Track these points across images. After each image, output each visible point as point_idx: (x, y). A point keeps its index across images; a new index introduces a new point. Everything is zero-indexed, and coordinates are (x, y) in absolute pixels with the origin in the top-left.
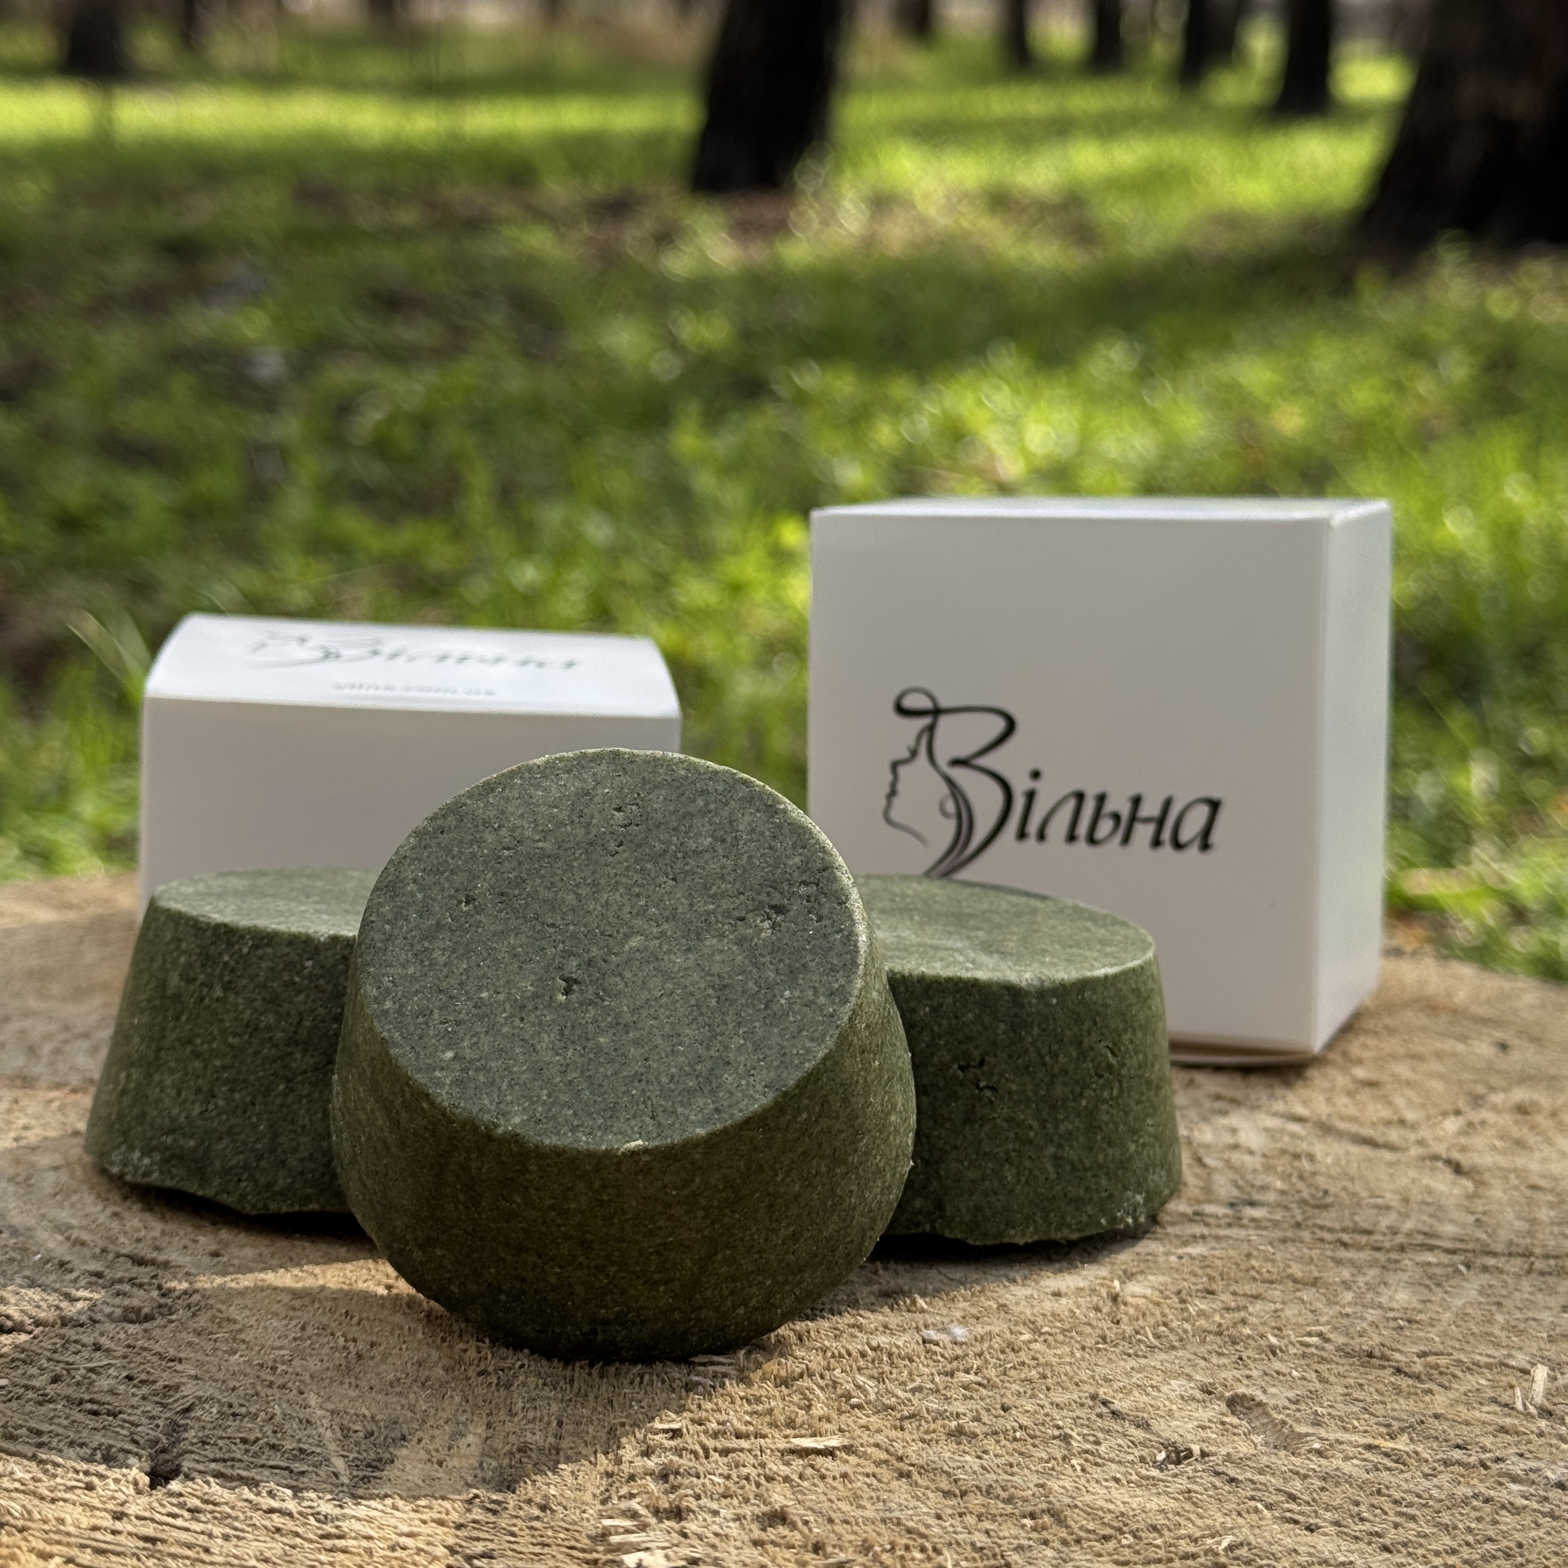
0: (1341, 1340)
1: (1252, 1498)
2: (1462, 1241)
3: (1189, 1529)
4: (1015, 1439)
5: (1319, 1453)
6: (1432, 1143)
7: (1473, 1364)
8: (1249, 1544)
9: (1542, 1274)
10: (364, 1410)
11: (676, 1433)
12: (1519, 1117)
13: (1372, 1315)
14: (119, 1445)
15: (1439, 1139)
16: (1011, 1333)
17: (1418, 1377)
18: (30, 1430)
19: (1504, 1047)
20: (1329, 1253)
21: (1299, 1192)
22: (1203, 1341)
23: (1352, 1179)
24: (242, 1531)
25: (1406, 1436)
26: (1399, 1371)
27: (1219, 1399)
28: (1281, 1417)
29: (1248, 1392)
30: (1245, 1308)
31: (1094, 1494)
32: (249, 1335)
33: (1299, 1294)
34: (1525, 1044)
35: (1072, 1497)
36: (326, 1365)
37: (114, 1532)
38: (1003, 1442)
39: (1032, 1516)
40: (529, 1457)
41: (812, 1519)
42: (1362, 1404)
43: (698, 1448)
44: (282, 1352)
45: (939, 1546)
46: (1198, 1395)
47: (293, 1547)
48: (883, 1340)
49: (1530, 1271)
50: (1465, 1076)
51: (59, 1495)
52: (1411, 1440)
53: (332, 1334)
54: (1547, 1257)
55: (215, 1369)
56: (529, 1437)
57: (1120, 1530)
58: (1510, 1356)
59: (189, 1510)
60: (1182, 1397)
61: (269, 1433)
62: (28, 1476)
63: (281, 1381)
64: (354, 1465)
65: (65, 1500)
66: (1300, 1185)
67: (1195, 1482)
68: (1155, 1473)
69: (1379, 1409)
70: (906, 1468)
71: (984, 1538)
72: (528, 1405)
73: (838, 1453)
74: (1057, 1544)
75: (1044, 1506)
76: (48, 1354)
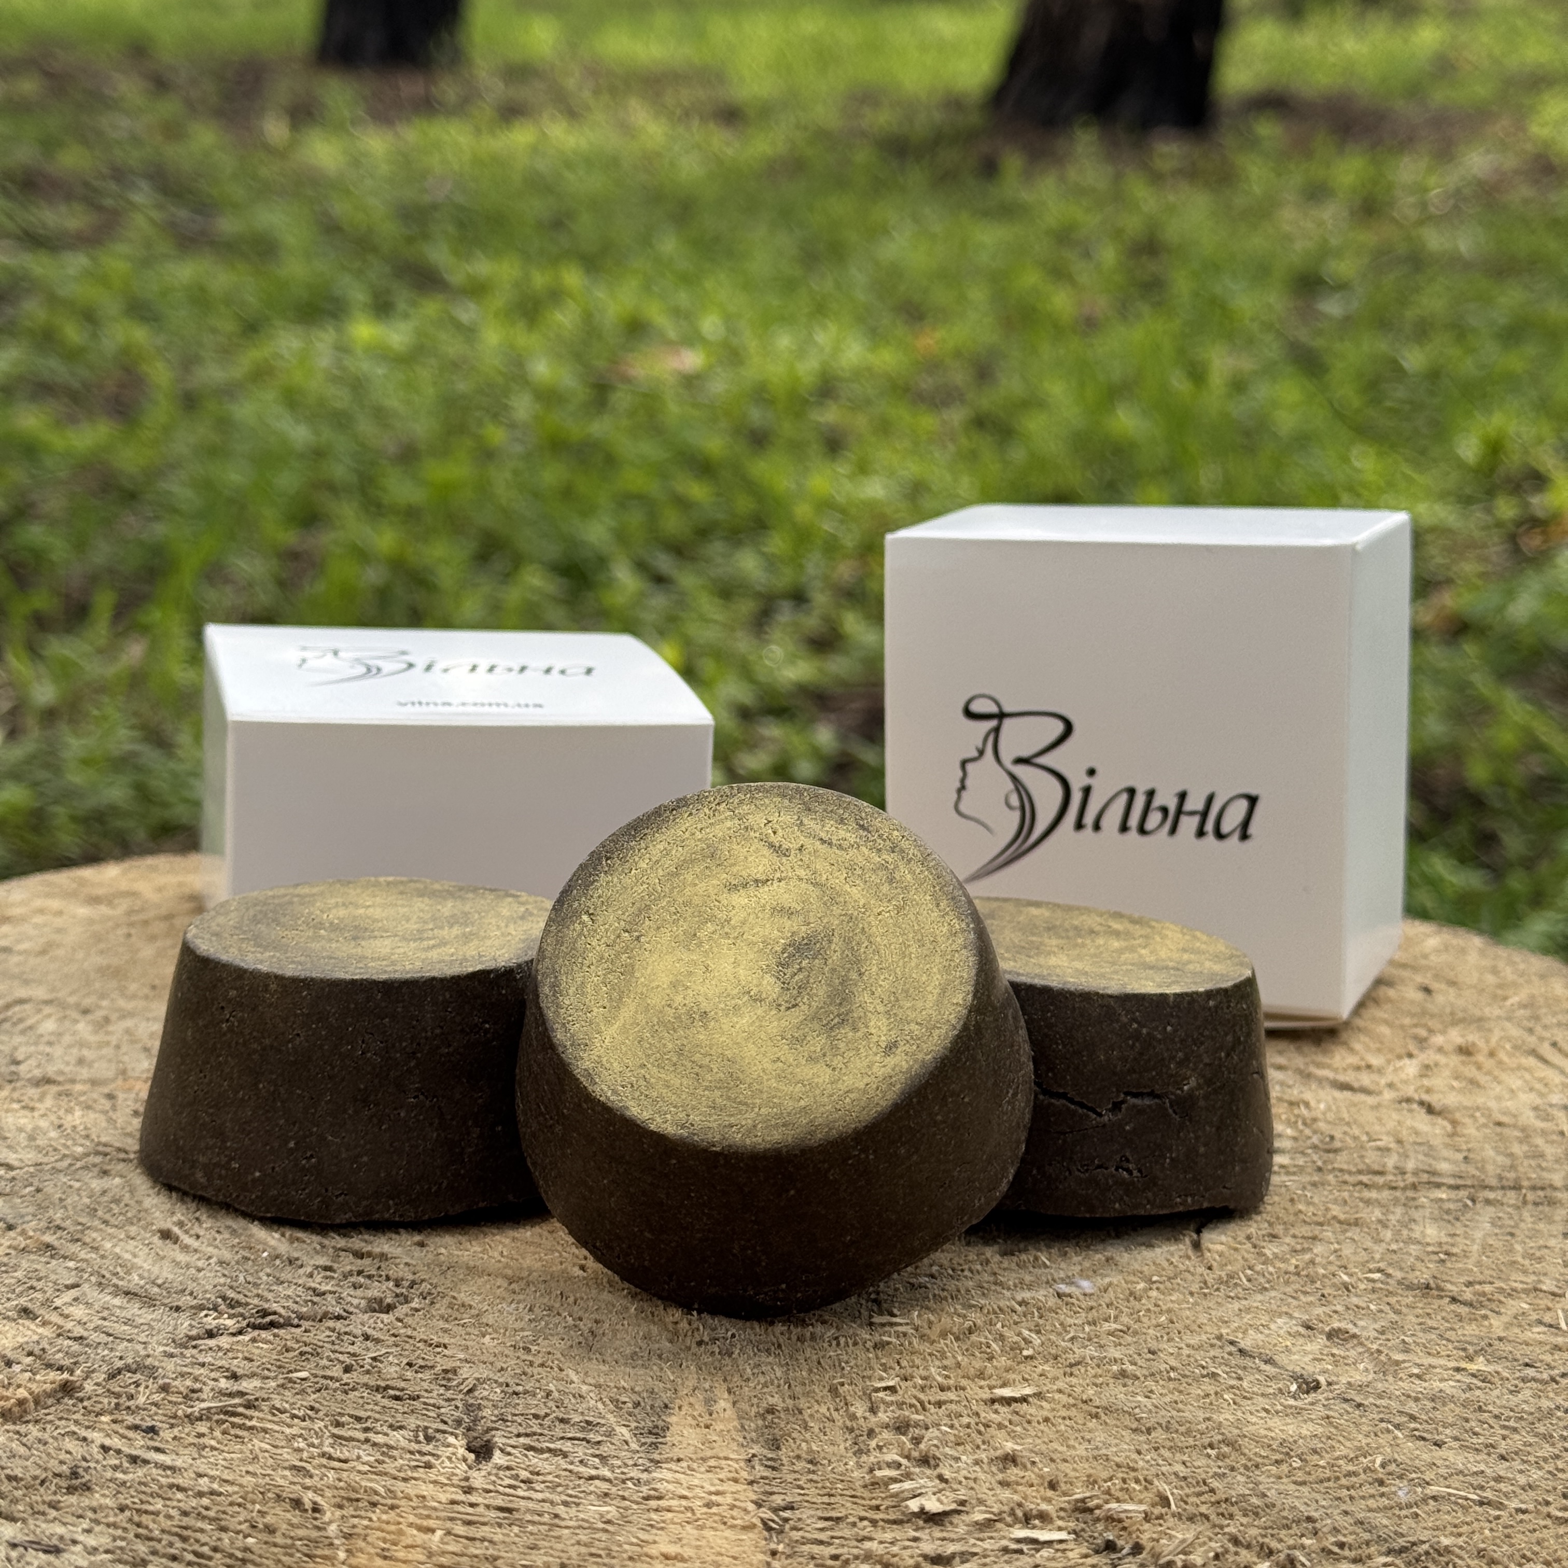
0: (1399, 1275)
1: (1382, 1420)
2: (1460, 1177)
3: (1341, 1451)
4: (1170, 1379)
5: (1418, 1377)
6: (1399, 1085)
7: (1513, 1290)
8: (1395, 1461)
9: (1536, 1204)
10: (622, 1383)
11: (892, 1389)
12: (1464, 1058)
13: (1414, 1249)
14: (435, 1426)
15: (1405, 1082)
16: (1126, 1282)
17: (1471, 1305)
18: (351, 1416)
19: (1427, 990)
20: (1356, 1195)
21: (1309, 1138)
22: (1287, 1283)
23: (1348, 1124)
24: (576, 1497)
25: (1481, 1359)
26: (1454, 1300)
27: (1320, 1333)
28: (1375, 1347)
29: (1343, 1325)
30: (1310, 1249)
31: (1254, 1424)
32: (489, 1319)
33: (1349, 1234)
34: (1443, 986)
35: (1237, 1428)
36: (569, 1343)
37: (472, 1505)
38: (1161, 1382)
39: (1211, 1446)
40: (779, 1418)
41: (1037, 1459)
42: (1438, 1332)
43: (914, 1402)
44: (526, 1333)
45: (1149, 1478)
46: (1302, 1330)
47: (626, 1509)
48: (1026, 1295)
49: (1525, 1202)
50: (1407, 1021)
51: (410, 1473)
52: (1488, 1360)
53: (559, 1314)
54: (1534, 1188)
55: (479, 1352)
56: (771, 1401)
57: (1288, 1454)
58: (1540, 1281)
59: (523, 1481)
60: (1289, 1334)
61: (554, 1408)
62: (372, 1459)
63: (538, 1361)
64: (637, 1433)
65: (415, 1479)
66: (1308, 1132)
67: (1330, 1409)
68: (1292, 1402)
69: (1450, 1334)
70: (1094, 1410)
71: (1182, 1468)
72: (756, 1371)
73: (1030, 1399)
74: (1242, 1470)
75: (1220, 1437)
76: (329, 1346)
